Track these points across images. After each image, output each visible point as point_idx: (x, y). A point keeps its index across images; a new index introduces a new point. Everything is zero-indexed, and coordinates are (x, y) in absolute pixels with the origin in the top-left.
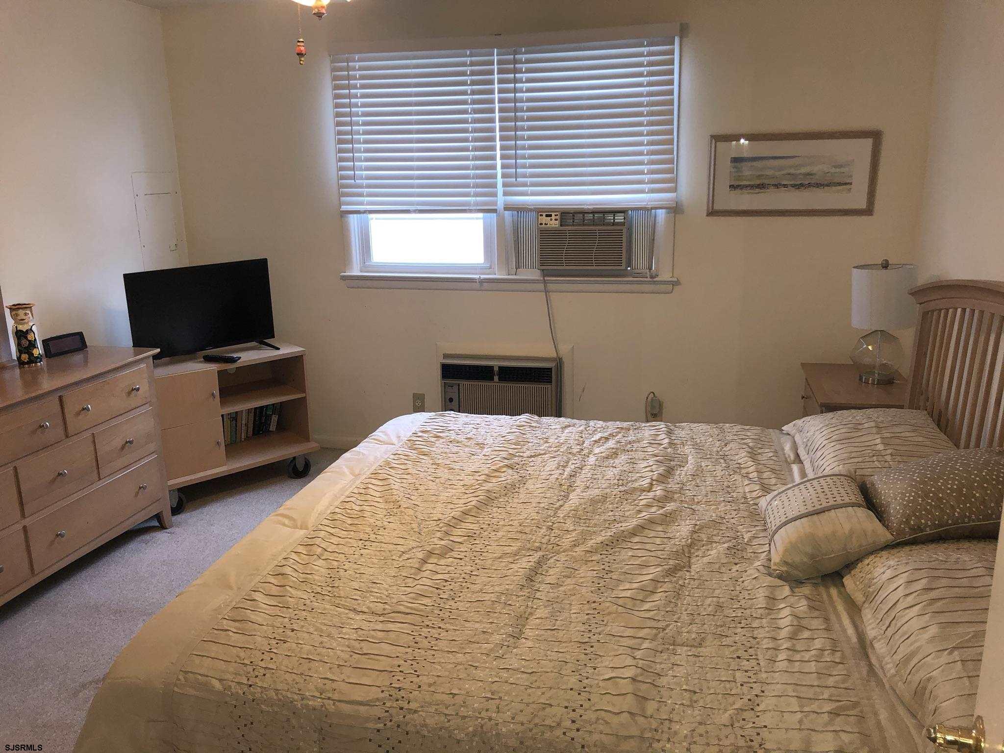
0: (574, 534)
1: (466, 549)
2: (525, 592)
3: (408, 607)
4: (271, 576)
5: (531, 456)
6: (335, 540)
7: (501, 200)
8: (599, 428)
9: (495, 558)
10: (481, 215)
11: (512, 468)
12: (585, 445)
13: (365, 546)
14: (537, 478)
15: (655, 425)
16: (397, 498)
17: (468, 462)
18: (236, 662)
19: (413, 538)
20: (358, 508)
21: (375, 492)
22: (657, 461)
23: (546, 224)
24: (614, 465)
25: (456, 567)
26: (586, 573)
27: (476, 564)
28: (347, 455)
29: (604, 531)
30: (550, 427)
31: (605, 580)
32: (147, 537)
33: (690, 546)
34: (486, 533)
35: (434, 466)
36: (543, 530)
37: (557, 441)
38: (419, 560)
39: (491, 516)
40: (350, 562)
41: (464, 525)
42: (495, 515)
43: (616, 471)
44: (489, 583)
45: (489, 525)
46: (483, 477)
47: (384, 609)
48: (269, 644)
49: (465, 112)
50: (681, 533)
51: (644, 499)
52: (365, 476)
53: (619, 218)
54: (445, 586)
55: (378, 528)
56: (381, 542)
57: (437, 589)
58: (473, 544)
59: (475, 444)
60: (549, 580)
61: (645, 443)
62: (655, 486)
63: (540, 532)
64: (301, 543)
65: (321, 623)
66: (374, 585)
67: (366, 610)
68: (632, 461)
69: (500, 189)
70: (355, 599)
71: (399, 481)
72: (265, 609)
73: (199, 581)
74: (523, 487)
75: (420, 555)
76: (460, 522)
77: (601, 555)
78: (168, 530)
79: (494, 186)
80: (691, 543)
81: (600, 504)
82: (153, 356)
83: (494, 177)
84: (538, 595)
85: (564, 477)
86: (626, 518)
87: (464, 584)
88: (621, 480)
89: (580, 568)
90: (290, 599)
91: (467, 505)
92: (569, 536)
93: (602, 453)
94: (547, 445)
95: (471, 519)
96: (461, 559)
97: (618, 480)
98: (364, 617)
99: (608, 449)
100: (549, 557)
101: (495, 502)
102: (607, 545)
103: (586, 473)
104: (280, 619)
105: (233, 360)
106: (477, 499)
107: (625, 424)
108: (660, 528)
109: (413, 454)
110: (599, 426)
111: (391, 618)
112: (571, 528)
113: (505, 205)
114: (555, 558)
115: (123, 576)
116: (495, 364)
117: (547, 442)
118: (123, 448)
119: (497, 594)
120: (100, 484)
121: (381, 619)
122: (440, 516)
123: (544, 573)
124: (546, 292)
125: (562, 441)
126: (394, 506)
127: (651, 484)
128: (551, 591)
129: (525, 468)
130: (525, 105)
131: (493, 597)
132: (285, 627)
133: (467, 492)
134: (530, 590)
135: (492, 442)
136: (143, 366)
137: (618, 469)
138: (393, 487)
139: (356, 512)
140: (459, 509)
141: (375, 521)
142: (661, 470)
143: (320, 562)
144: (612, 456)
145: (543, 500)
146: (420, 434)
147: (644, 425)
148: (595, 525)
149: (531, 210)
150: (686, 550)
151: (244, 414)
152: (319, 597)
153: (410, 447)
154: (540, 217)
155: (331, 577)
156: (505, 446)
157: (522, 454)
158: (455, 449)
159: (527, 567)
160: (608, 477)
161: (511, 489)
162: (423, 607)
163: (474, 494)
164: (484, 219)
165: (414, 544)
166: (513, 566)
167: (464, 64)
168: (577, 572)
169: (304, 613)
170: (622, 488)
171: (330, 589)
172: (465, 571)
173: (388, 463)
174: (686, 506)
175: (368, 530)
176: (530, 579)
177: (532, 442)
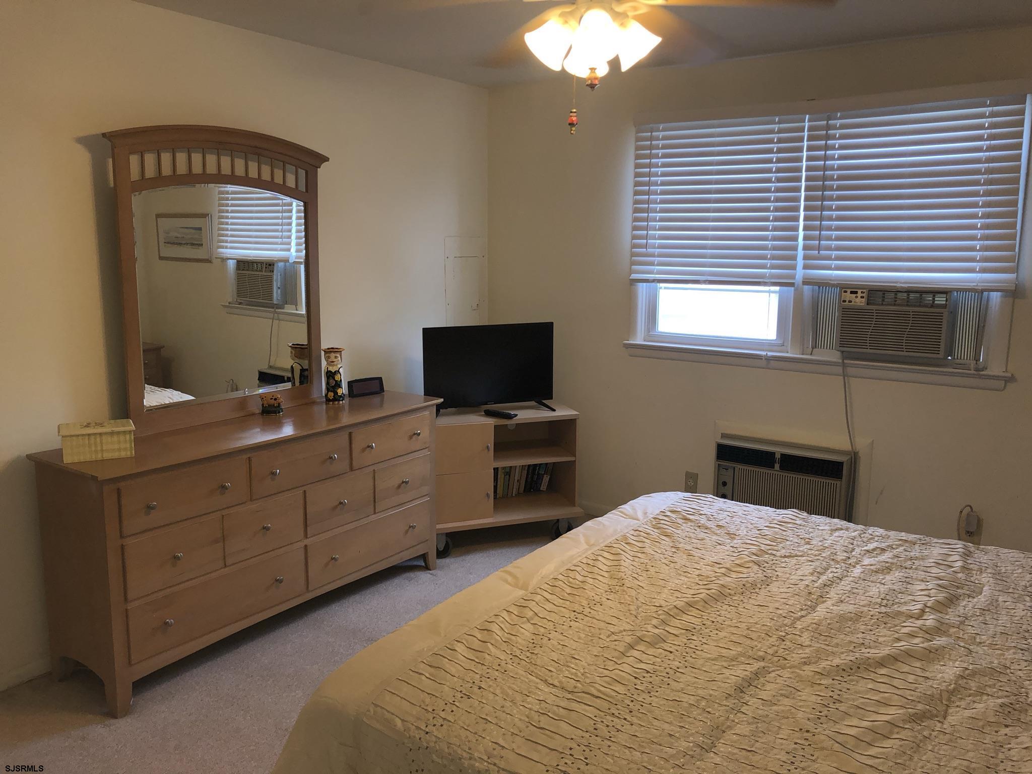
0: (807, 650)
1: (680, 643)
2: (730, 702)
3: (599, 691)
4: (477, 630)
5: (785, 557)
6: (549, 606)
7: (800, 273)
8: (877, 536)
9: (709, 659)
10: (777, 288)
11: (760, 566)
12: (853, 553)
13: (576, 618)
14: (785, 581)
15: (951, 543)
16: (623, 576)
17: (711, 551)
18: (420, 706)
19: (628, 620)
20: (580, 578)
21: (603, 565)
22: (939, 585)
23: (850, 302)
24: (884, 581)
25: (663, 660)
26: (808, 696)
27: (686, 661)
28: (589, 523)
29: (845, 654)
30: (818, 527)
31: (829, 709)
32: (411, 575)
33: (952, 693)
34: (707, 630)
35: (674, 550)
36: (773, 640)
37: (820, 544)
38: (626, 644)
39: (718, 613)
40: (556, 631)
41: (685, 617)
42: (723, 613)
43: (883, 589)
44: (694, 683)
45: (713, 622)
46: (723, 570)
47: (575, 687)
48: (454, 696)
49: (768, 181)
50: (944, 675)
51: (910, 626)
52: (598, 548)
53: (940, 300)
54: (644, 677)
55: (594, 602)
56: (594, 618)
57: (636, 678)
58: (689, 639)
59: (725, 533)
60: (764, 695)
61: (930, 562)
62: (928, 613)
63: (768, 640)
64: (515, 604)
65: (509, 687)
66: (573, 660)
67: (557, 684)
68: (908, 580)
69: (800, 262)
70: (550, 670)
71: (631, 558)
72: (462, 661)
73: (414, 622)
74: (765, 588)
75: (628, 639)
76: (681, 613)
77: (833, 680)
78: (431, 572)
79: (794, 258)
80: (954, 689)
81: (850, 623)
82: (437, 405)
83: (795, 248)
84: (744, 709)
85: (816, 585)
86: (877, 644)
87: (665, 679)
88: (887, 600)
89: (803, 689)
90: (487, 656)
91: (694, 596)
92: (801, 651)
93: (871, 565)
94: (808, 547)
95: (694, 612)
96: (671, 652)
97: (882, 599)
98: (554, 690)
99: (881, 562)
100: (771, 670)
101: (727, 598)
102: (844, 670)
103: (846, 585)
104: (472, 674)
105: (510, 417)
106: (708, 592)
107: (911, 537)
108: (918, 664)
109: (655, 533)
110: (877, 534)
111: (578, 697)
112: (807, 643)
113: (804, 279)
114: (777, 672)
115: (382, 608)
116: (778, 450)
117: (808, 543)
118: (399, 486)
119: (698, 698)
120: (373, 517)
121: (570, 696)
122: (663, 603)
123: (759, 687)
124: (845, 375)
125: (826, 545)
126: (618, 585)
127: (923, 611)
128: (761, 707)
129: (774, 567)
130: (836, 174)
131: (692, 700)
132: (474, 682)
133: (701, 583)
134: (737, 701)
135: (745, 533)
136: (427, 413)
137: (886, 587)
138: (622, 563)
139: (578, 582)
140: (684, 600)
141: (594, 595)
142: (941, 596)
143: (528, 626)
144: (883, 570)
145: (783, 607)
146: (669, 514)
147: (936, 540)
148: (837, 645)
149: (833, 285)
150: (945, 695)
151: (517, 470)
152: (517, 660)
153: (654, 525)
154: (843, 294)
155: (533, 643)
156: (758, 540)
157: (774, 552)
158: (702, 535)
159: (741, 676)
160: (871, 594)
161: (749, 588)
162: (614, 694)
163: (707, 587)
164: (780, 293)
165: (628, 627)
166: (725, 671)
167: (771, 132)
168: (799, 693)
169: (497, 673)
170: (883, 609)
171: (528, 654)
172: (671, 666)
173: (625, 537)
174: (962, 644)
175: (585, 603)
176: (740, 690)
177: (791, 541)
